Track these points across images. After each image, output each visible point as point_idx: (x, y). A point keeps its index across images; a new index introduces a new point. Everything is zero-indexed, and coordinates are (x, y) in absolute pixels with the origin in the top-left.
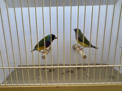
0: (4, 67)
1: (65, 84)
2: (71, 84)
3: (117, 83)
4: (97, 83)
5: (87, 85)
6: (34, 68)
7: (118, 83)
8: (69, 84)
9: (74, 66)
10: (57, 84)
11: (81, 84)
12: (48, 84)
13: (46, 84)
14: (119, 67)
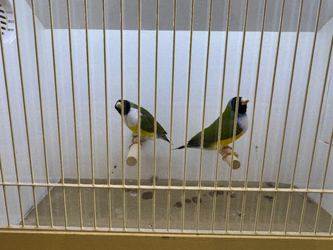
0: (35, 184)
1: (184, 231)
2: (199, 232)
3: (313, 234)
4: (266, 233)
5: (240, 237)
6: (109, 188)
7: (318, 234)
8: (195, 232)
9: (209, 188)
10: (166, 231)
11: (224, 232)
12: (142, 230)
13: (137, 230)
14: (322, 193)
